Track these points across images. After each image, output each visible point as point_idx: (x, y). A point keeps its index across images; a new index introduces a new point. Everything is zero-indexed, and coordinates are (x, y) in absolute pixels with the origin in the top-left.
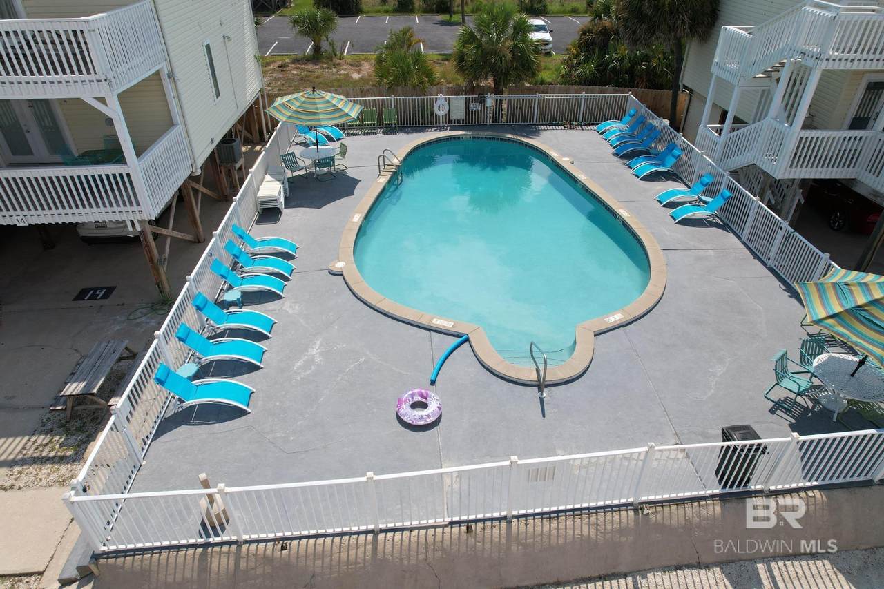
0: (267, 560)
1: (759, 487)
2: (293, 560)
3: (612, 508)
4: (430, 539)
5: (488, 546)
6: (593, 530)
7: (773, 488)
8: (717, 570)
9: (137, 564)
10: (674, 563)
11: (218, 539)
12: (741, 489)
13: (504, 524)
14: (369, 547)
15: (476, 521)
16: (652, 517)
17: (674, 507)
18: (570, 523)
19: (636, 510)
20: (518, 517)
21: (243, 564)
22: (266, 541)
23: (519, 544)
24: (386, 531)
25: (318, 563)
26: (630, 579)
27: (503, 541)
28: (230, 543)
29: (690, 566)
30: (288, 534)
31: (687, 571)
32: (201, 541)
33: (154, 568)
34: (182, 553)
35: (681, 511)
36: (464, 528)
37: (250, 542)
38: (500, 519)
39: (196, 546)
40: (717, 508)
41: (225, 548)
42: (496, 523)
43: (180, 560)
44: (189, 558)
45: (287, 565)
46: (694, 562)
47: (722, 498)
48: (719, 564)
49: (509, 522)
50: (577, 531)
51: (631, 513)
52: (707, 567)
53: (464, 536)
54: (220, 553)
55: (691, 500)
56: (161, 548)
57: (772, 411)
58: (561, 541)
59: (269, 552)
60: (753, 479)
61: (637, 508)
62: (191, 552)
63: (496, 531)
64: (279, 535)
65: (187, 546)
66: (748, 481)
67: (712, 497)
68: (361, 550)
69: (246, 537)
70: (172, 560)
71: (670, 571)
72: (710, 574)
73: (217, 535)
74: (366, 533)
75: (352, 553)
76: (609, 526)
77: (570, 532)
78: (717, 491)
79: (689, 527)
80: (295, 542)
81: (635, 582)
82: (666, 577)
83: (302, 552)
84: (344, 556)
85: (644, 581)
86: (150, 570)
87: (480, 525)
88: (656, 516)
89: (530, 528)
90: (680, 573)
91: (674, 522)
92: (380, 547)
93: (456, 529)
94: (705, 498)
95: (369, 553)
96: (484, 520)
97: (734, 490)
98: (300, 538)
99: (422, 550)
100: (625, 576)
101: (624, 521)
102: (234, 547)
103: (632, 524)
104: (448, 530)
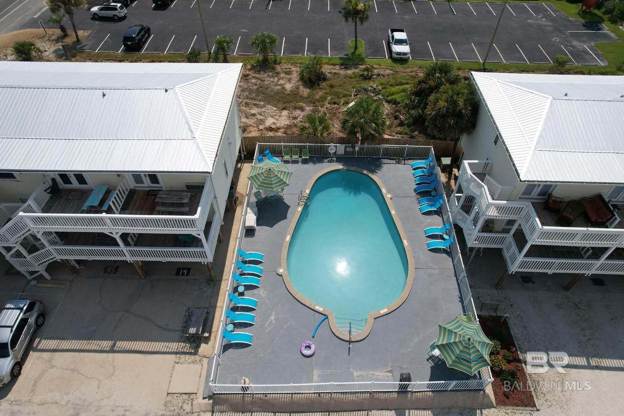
0: (261, 399)
1: (410, 390)
2: (269, 400)
3: (363, 392)
4: (308, 397)
5: (324, 400)
6: (356, 398)
7: (414, 390)
8: (393, 411)
9: (225, 397)
10: (380, 408)
11: (247, 392)
12: (405, 390)
13: (330, 394)
14: (290, 398)
15: (322, 393)
16: (375, 396)
17: (382, 394)
18: (349, 396)
19: (370, 394)
20: (334, 393)
21: (254, 400)
22: (261, 394)
23: (334, 400)
24: (295, 393)
25: (276, 401)
26: (366, 412)
27: (329, 399)
28: (251, 394)
29: (385, 410)
30: (267, 392)
31: (384, 411)
32: (242, 392)
33: (230, 399)
34: (237, 395)
35: (384, 395)
36: (318, 395)
37: (256, 394)
38: (329, 393)
39: (241, 394)
40: (396, 395)
41: (249, 395)
42: (327, 394)
43: (237, 397)
44: (239, 397)
45: (267, 401)
46: (387, 408)
47: (398, 392)
48: (394, 409)
49: (331, 394)
50: (351, 398)
51: (369, 394)
52: (391, 410)
53: (318, 397)
54: (248, 396)
55: (388, 392)
56: (231, 394)
57: (428, 360)
58: (346, 400)
59: (262, 397)
60: (408, 388)
61: (370, 393)
62: (240, 395)
63: (327, 396)
64: (265, 392)
65: (239, 394)
66: (407, 387)
67: (395, 391)
68: (288, 399)
69: (255, 392)
70: (235, 397)
71: (379, 410)
72: (391, 412)
73: (247, 391)
74: (290, 393)
75: (285, 399)
76: (361, 398)
77: (349, 398)
78: (397, 390)
79: (386, 400)
80: (269, 395)
81: (368, 412)
82: (377, 412)
83: (271, 398)
84: (283, 400)
85: (370, 413)
86: (228, 399)
87: (323, 394)
88: (376, 396)
89: (337, 396)
90: (382, 411)
91: (382, 398)
92: (293, 398)
93: (315, 395)
94: (393, 392)
95: (290, 399)
96: (324, 393)
97: (402, 390)
98: (271, 394)
99: (305, 400)
100: (365, 411)
101: (366, 396)
102: (252, 395)
103: (368, 397)
104: (313, 395)
